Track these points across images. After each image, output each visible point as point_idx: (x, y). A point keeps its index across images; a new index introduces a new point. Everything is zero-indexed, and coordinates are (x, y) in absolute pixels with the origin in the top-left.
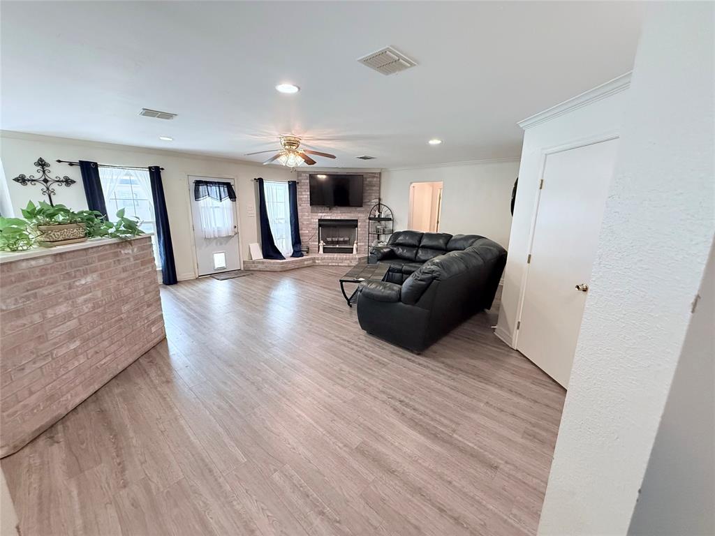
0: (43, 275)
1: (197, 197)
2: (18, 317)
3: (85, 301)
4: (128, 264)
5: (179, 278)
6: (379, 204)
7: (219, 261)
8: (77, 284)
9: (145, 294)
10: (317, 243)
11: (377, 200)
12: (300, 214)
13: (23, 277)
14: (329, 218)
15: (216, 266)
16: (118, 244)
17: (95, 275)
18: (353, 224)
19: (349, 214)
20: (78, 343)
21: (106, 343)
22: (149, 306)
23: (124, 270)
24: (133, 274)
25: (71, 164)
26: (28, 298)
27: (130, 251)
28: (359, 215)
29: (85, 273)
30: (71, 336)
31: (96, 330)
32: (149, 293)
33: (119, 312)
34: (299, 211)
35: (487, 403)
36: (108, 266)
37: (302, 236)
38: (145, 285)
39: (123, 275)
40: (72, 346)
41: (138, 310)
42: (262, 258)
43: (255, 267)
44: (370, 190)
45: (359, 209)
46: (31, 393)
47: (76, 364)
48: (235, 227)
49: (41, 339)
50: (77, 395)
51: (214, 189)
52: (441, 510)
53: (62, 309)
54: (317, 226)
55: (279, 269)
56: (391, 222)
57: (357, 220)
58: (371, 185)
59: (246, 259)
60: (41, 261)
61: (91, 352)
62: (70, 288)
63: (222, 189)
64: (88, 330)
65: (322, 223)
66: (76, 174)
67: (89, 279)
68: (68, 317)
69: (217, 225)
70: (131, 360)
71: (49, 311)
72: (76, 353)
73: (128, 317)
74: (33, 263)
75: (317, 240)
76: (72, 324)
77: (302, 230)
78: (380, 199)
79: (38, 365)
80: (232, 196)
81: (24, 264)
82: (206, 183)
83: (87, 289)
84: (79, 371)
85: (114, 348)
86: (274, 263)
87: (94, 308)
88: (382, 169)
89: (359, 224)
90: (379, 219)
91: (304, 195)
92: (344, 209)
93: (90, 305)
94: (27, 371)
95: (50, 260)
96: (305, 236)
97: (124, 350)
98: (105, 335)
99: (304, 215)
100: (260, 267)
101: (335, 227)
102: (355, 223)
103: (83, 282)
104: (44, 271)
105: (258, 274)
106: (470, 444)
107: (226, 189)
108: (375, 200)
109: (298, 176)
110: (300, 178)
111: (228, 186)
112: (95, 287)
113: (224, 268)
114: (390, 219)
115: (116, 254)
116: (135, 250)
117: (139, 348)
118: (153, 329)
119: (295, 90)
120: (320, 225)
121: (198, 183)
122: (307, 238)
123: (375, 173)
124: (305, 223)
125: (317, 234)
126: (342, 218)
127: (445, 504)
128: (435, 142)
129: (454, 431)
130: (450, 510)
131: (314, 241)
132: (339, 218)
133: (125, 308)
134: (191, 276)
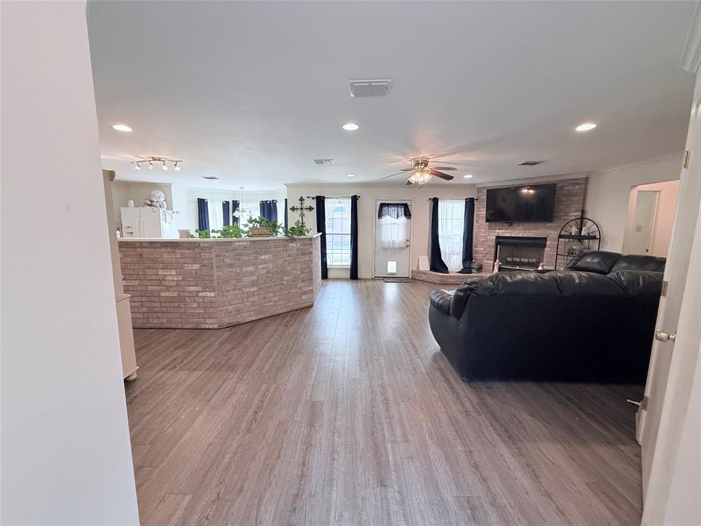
0: (244, 250)
1: (380, 215)
2: (231, 267)
3: (263, 268)
4: (292, 252)
5: (359, 276)
6: (582, 218)
7: (392, 267)
8: (260, 257)
9: (301, 273)
10: (492, 262)
11: (579, 213)
12: (475, 230)
13: (235, 250)
14: (509, 235)
15: (389, 272)
16: (287, 240)
17: (270, 255)
18: (540, 243)
19: (536, 231)
20: (255, 289)
21: (271, 294)
22: (303, 281)
23: (289, 256)
24: (295, 259)
25: (313, 198)
26: (236, 259)
27: (295, 245)
28: (549, 232)
29: (266, 253)
30: (253, 284)
31: (266, 285)
32: (304, 273)
33: (282, 279)
34: (474, 227)
35: (470, 452)
36: (279, 252)
37: (476, 253)
38: (302, 268)
39: (288, 259)
40: (252, 290)
41: (294, 281)
42: (429, 269)
43: (420, 277)
44: (568, 200)
45: (549, 224)
46: (230, 305)
47: (253, 299)
48: (408, 241)
49: (239, 281)
50: (250, 316)
51: (393, 210)
52: (304, 464)
53: (251, 269)
54: (493, 243)
55: (438, 282)
56: (597, 241)
57: (545, 239)
58: (570, 195)
59: (415, 269)
60: (244, 243)
61: (261, 296)
62: (256, 259)
63: (400, 208)
64: (262, 284)
65: (500, 240)
66: (314, 204)
67: (267, 257)
68: (252, 274)
69: (393, 238)
70: (284, 310)
71: (244, 268)
72: (253, 294)
73: (287, 284)
74: (241, 243)
75: (493, 258)
76: (254, 278)
77: (476, 247)
78: (583, 212)
79: (235, 292)
80: (408, 214)
81: (237, 243)
82: (388, 205)
83: (265, 262)
84: (253, 304)
85: (276, 299)
86: (435, 275)
87: (267, 273)
88: (588, 172)
89: (548, 243)
90: (579, 238)
91: (481, 212)
92: (527, 225)
93: (265, 271)
94: (230, 293)
95: (249, 243)
96: (479, 253)
97: (281, 302)
98: (271, 290)
99: (481, 231)
100: (424, 277)
101: (516, 245)
102: (543, 242)
103: (263, 258)
104: (245, 248)
105: (420, 283)
106: (391, 458)
107: (403, 209)
108: (575, 214)
109: (478, 192)
110: (480, 194)
111: (406, 206)
112: (270, 261)
113: (394, 274)
114: (594, 238)
115: (285, 246)
116: (299, 245)
117: (292, 305)
118: (304, 297)
119: (356, 127)
120: (497, 243)
121: (382, 205)
122: (480, 255)
123: (578, 179)
124: (481, 240)
125: (493, 253)
126: (525, 235)
127: (310, 464)
128: (585, 127)
129: (393, 442)
130: (308, 469)
131: (488, 259)
132: (521, 235)
133: (285, 278)
134: (369, 276)
